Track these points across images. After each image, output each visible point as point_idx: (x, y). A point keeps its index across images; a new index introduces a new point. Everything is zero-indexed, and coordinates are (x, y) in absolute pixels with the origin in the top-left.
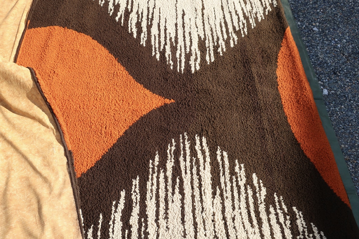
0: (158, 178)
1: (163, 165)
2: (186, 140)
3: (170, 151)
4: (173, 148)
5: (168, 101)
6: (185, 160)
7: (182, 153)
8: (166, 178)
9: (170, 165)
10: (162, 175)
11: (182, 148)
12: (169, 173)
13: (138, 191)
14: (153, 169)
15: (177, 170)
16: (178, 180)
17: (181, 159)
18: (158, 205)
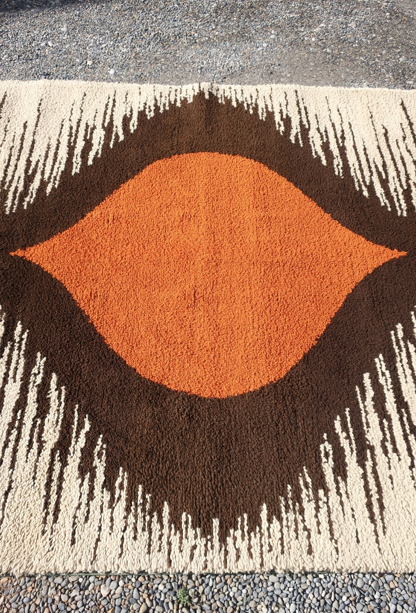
0: (51, 173)
1: (43, 184)
2: (9, 206)
3: (31, 197)
4: (27, 199)
5: (20, 253)
6: (16, 188)
7: (18, 195)
8: (43, 173)
9: (36, 184)
10: (46, 176)
11: (17, 199)
12: (38, 177)
13: (75, 164)
14: (55, 179)
15: (29, 179)
16: (30, 172)
17: (21, 189)
18: (56, 154)
